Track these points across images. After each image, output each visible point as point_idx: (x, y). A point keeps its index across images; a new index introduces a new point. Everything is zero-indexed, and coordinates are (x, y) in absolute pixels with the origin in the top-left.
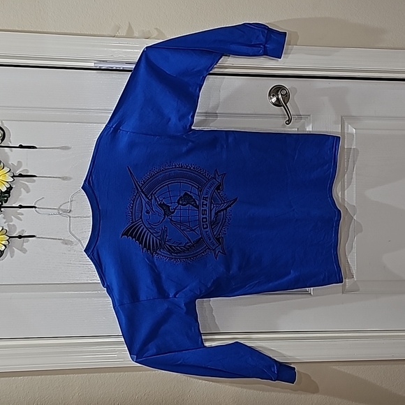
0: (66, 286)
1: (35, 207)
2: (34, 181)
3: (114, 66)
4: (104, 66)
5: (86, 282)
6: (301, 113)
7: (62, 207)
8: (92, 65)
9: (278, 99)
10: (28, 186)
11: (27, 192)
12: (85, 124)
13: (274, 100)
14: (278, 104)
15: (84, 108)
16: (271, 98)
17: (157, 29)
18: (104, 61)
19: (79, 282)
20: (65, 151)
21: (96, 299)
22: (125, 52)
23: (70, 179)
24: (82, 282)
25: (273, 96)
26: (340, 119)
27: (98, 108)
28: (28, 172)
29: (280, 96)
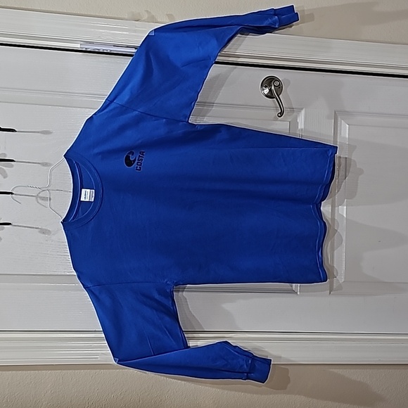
0: (41, 277)
1: (12, 193)
2: (12, 166)
3: (101, 48)
4: (91, 48)
5: (63, 274)
6: (294, 107)
7: (40, 195)
8: (77, 46)
9: (270, 90)
10: (5, 171)
11: (5, 177)
12: (68, 108)
13: (266, 91)
14: (270, 96)
15: (68, 91)
16: (263, 90)
17: (147, 11)
18: (90, 43)
19: (56, 273)
20: (46, 136)
21: (72, 292)
22: (113, 34)
23: (50, 165)
24: (59, 273)
25: (266, 87)
26: (333, 114)
27: (82, 92)
28: (5, 156)
29: (273, 87)
